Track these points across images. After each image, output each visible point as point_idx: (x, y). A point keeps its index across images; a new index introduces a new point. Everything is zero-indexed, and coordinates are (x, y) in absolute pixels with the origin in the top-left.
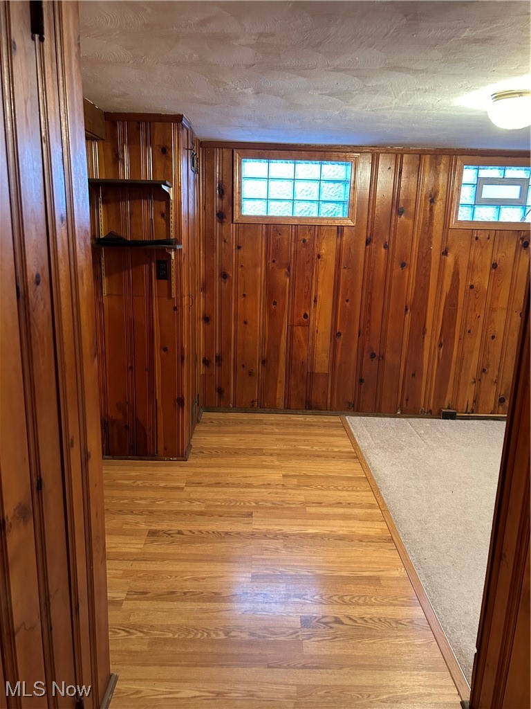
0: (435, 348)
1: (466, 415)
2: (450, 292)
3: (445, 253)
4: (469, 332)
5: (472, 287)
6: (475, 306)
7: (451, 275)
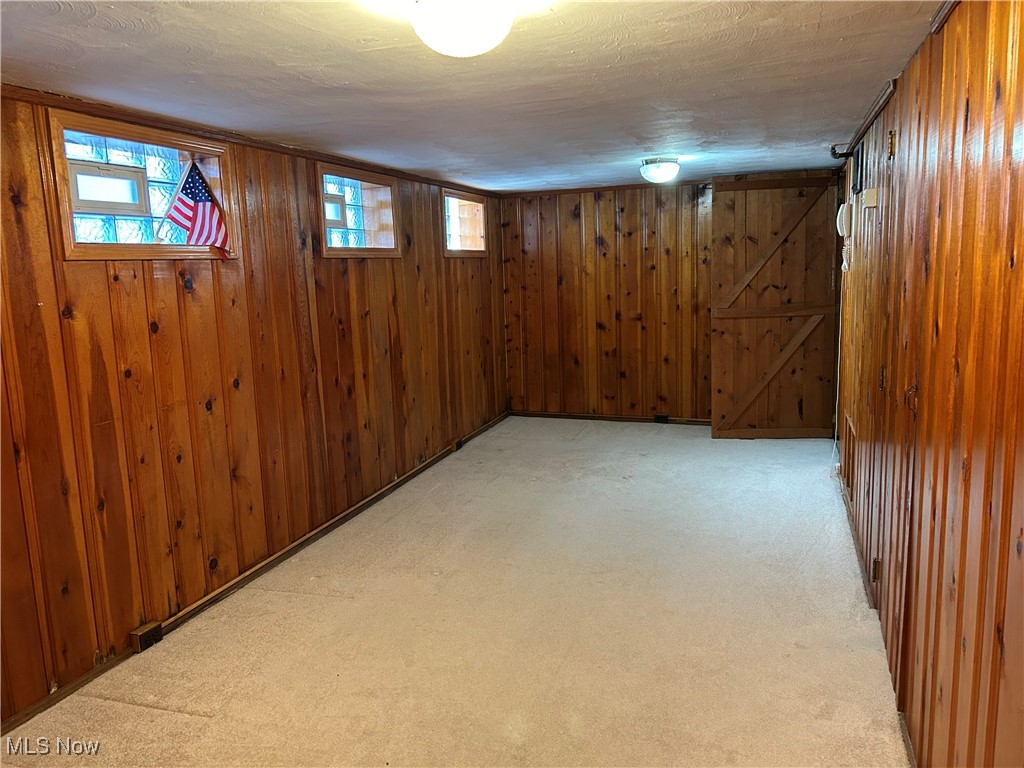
0: (92, 515)
1: (172, 619)
2: (93, 391)
3: (67, 312)
4: (143, 461)
5: (128, 374)
6: (142, 409)
7: (88, 355)
